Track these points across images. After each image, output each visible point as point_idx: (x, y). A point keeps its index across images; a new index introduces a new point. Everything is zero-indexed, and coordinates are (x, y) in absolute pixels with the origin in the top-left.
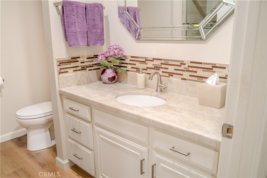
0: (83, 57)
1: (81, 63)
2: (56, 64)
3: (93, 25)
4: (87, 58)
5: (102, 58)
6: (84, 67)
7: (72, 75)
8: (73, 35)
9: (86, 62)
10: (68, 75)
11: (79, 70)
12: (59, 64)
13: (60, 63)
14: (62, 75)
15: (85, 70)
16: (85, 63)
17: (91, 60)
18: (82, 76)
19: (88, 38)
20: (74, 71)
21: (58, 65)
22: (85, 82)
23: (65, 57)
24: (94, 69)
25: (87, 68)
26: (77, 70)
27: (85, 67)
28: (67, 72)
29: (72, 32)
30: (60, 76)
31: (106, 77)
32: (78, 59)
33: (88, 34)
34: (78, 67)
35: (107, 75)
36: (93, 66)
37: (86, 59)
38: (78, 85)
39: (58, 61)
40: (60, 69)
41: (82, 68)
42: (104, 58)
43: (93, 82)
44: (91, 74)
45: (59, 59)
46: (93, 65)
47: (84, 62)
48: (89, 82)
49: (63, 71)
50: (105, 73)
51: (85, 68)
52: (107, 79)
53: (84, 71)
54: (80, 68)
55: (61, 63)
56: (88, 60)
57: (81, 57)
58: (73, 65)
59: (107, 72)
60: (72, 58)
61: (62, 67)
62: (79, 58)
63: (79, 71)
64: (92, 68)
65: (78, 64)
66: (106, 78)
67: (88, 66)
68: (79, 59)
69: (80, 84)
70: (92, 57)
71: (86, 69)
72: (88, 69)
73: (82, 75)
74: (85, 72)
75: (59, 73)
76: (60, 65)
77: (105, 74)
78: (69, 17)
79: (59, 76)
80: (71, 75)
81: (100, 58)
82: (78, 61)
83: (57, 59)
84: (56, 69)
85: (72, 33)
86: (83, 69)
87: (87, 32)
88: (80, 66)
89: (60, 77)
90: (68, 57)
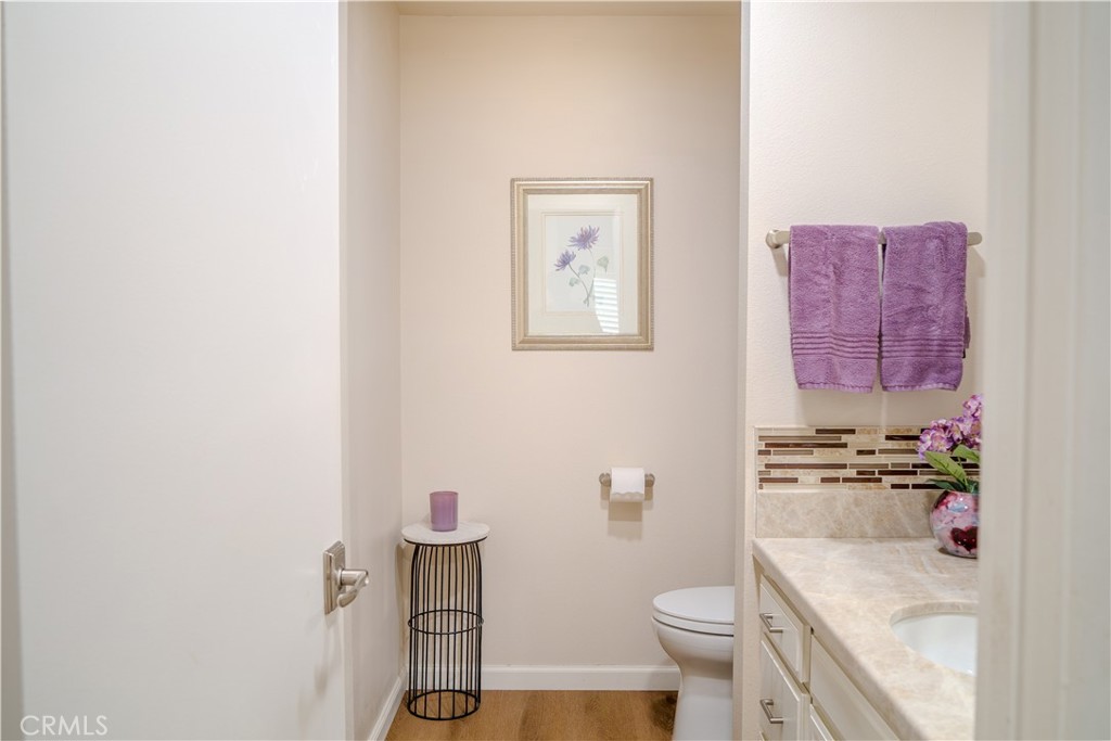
0: (869, 433)
1: (860, 452)
2: (752, 445)
3: (911, 309)
4: (889, 438)
5: (936, 444)
6: (873, 473)
7: (813, 494)
8: (814, 346)
9: (881, 451)
10: (793, 494)
11: (846, 480)
12: (763, 448)
13: (767, 445)
14: (769, 489)
15: (872, 484)
16: (877, 454)
17: (907, 445)
18: (857, 505)
19: (884, 360)
20: (824, 480)
21: (760, 452)
22: (869, 530)
23: (794, 426)
24: (915, 486)
25: (884, 478)
26: (836, 480)
27: (876, 471)
28: (795, 480)
29: (810, 335)
30: (764, 491)
31: (943, 525)
32: (845, 438)
33: (884, 344)
34: (844, 466)
35: (948, 519)
36: (915, 473)
37: (883, 440)
38: (833, 536)
39: (761, 438)
40: (767, 466)
41: (859, 473)
42: (943, 442)
43: (906, 537)
44: (898, 503)
45: (767, 429)
46: (915, 466)
47: (873, 452)
48: (891, 533)
49: (776, 473)
50: (943, 508)
51: (877, 476)
52: (949, 534)
53: (871, 488)
54: (852, 473)
55: (773, 444)
56: (891, 445)
57: (862, 432)
58: (819, 456)
59: (950, 505)
60: (818, 431)
61: (774, 459)
62: (852, 431)
63: (848, 484)
64: (909, 480)
65: (848, 456)
66: (943, 528)
67: (890, 469)
68: (853, 436)
69: (845, 537)
70: (911, 434)
71: (880, 480)
72: (888, 480)
73: (857, 502)
74: (872, 491)
75: (762, 480)
76: (768, 453)
77: (941, 512)
78: (807, 284)
79: (759, 491)
80: (806, 494)
81: (929, 443)
82: (844, 446)
83: (760, 429)
84: (752, 466)
85: (810, 341)
86: (866, 476)
87: (880, 336)
88: (853, 466)
89: (762, 495)
90: (803, 426)
